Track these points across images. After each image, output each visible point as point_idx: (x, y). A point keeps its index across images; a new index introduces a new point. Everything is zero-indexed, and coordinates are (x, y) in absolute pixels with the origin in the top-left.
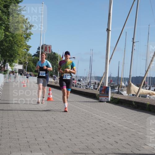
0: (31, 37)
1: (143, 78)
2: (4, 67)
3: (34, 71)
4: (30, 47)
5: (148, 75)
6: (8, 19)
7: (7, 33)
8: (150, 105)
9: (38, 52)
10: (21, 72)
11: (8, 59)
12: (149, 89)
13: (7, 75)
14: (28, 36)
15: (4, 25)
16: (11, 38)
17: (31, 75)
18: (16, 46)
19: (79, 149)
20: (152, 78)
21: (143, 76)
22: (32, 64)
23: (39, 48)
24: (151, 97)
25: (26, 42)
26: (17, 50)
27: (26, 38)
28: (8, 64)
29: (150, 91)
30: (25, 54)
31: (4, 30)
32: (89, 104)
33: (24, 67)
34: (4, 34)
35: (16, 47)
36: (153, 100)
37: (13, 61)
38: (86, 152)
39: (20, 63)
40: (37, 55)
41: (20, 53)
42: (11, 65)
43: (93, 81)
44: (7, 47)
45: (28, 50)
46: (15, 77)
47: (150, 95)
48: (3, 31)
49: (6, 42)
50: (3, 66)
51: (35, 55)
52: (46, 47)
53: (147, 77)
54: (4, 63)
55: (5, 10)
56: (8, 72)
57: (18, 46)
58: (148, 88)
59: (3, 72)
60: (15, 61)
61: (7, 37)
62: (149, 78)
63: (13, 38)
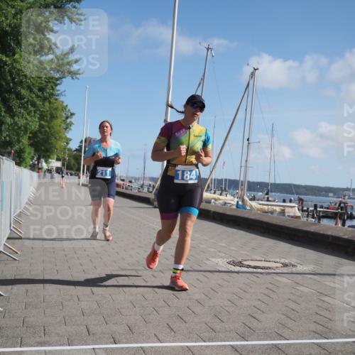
0: (72, 128)
1: (207, 180)
2: (38, 164)
3: (75, 169)
4: (70, 140)
5: (213, 176)
6: (43, 104)
7: (43, 122)
8: (215, 213)
9: (81, 147)
10: (59, 171)
11: (43, 154)
12: (215, 193)
13: (42, 174)
14: (68, 127)
15: (38, 112)
16: (47, 129)
17: (71, 175)
18: (53, 138)
19: (128, 264)
20: (218, 180)
21: (207, 177)
22: (73, 161)
23: (81, 142)
24: (217, 202)
25: (66, 134)
26: (54, 143)
27: (66, 129)
28: (43, 160)
29: (215, 196)
30: (65, 149)
31: (38, 118)
32: (142, 210)
33: (63, 165)
34: (38, 124)
35: (53, 140)
36: (218, 207)
37: (49, 157)
38: (137, 268)
39: (58, 159)
40: (79, 150)
41: (58, 146)
42: (46, 162)
43: (147, 183)
44: (42, 139)
45: (68, 143)
46: (52, 177)
47: (216, 200)
48: (37, 120)
49: (41, 133)
50: (36, 163)
51: (76, 150)
52: (90, 141)
53: (212, 180)
54: (38, 159)
55: (40, 94)
56: (43, 170)
57: (56, 138)
58: (213, 191)
59: (37, 170)
60: (52, 156)
61: (43, 127)
62: (215, 180)
63: (49, 128)
